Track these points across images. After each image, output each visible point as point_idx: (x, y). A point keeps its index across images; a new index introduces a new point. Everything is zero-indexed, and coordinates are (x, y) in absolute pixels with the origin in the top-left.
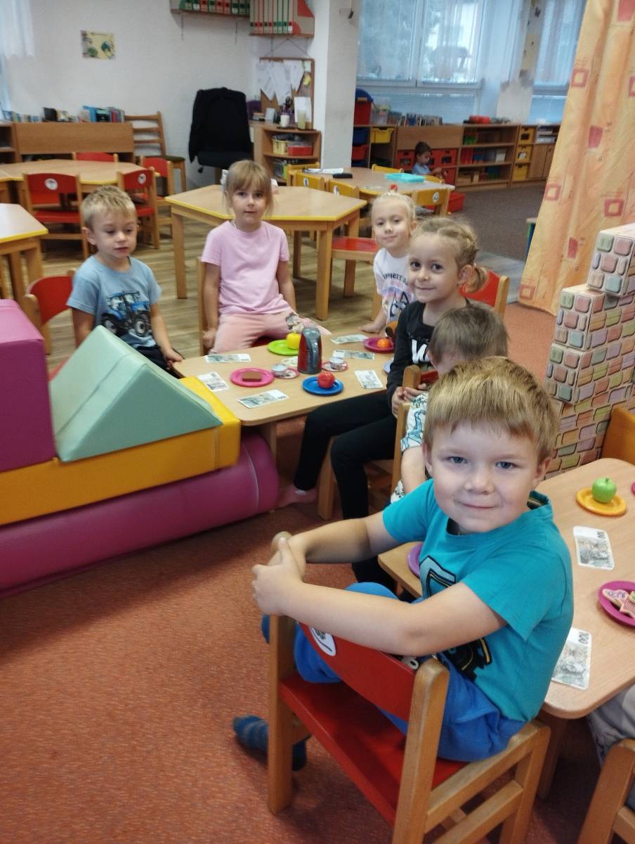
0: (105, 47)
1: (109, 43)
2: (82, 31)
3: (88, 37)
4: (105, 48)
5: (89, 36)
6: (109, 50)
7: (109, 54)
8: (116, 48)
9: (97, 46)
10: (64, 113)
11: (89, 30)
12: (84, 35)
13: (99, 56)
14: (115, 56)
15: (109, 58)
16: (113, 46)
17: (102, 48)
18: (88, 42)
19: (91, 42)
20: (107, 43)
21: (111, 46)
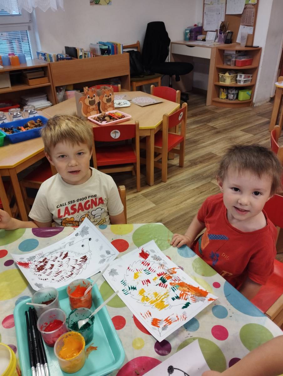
7: (107, 1)
10: (82, 50)
13: (101, 3)
14: (111, 2)
15: (108, 4)
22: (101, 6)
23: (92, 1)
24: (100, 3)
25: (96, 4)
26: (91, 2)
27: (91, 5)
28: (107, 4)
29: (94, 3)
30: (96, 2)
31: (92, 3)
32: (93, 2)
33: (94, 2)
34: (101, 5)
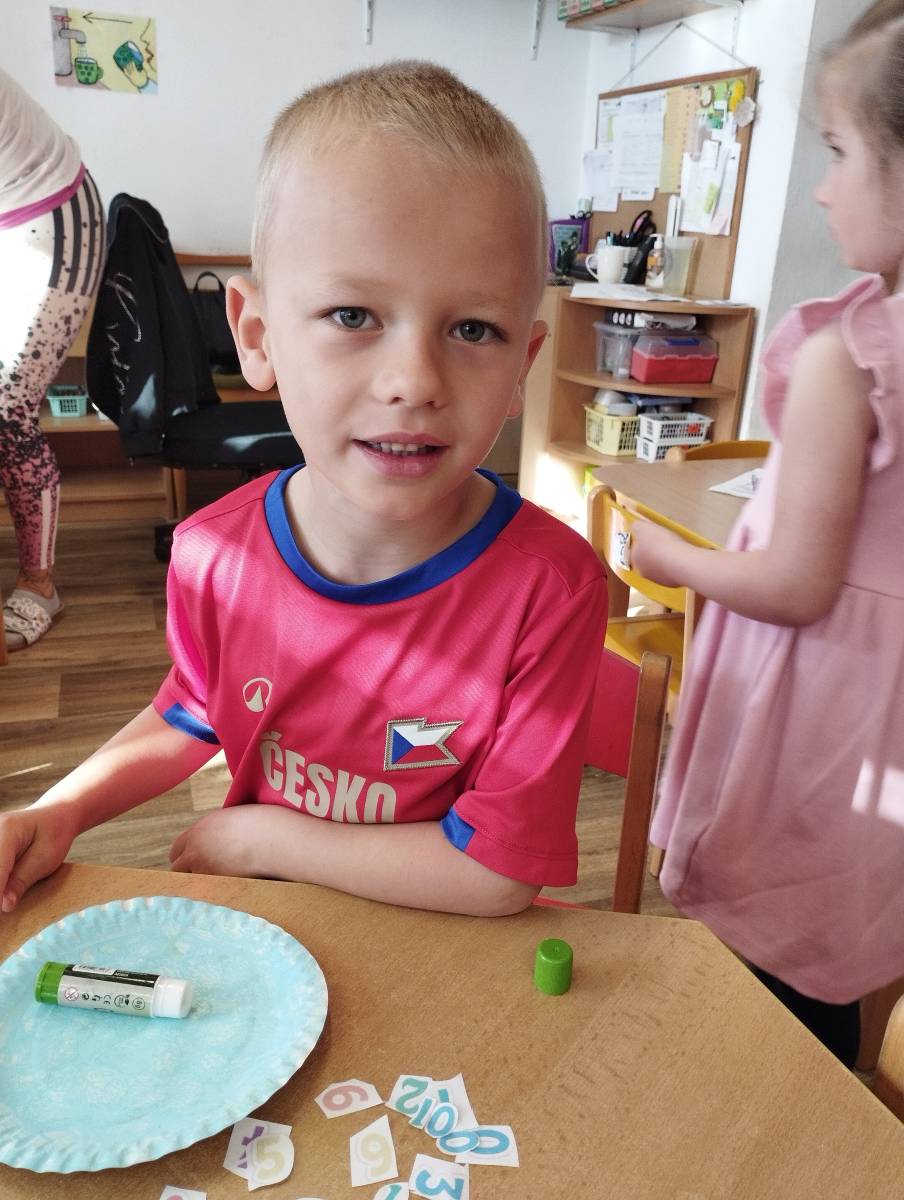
0: (125, 57)
1: (138, 47)
4: (127, 61)
6: (140, 68)
7: (139, 78)
8: (159, 61)
12: (62, 20)
13: (106, 83)
14: (156, 83)
15: (139, 88)
16: (152, 56)
17: (116, 59)
18: (73, 41)
19: (82, 43)
20: (131, 46)
21: (146, 56)
22: (104, 93)
23: (66, 71)
24: (101, 80)
25: (87, 83)
26: (57, 75)
27: (58, 83)
28: (136, 89)
29: (76, 80)
30: (82, 78)
31: (61, 78)
32: (70, 74)
33: (74, 75)
34: (108, 89)
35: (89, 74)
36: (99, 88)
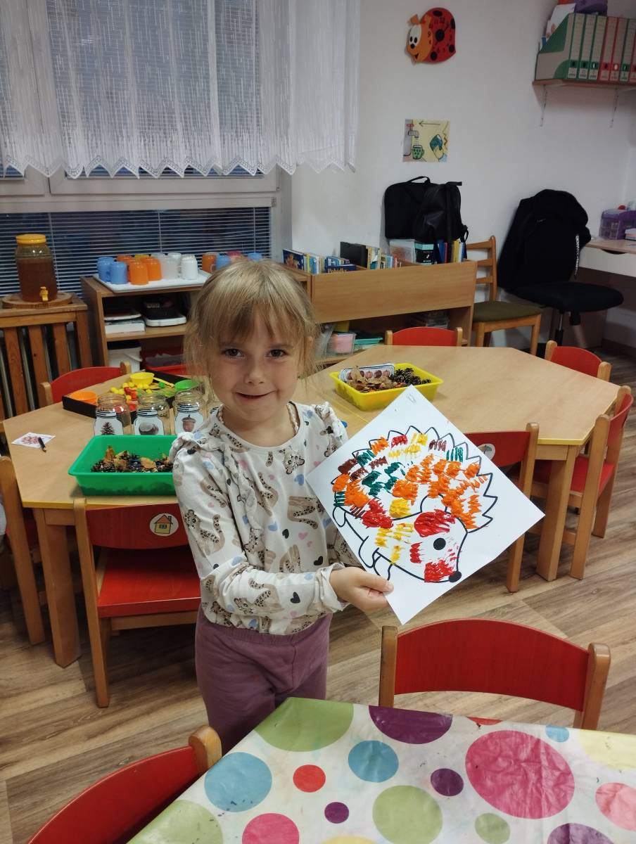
0: (436, 143)
1: (441, 137)
2: (407, 120)
3: (414, 129)
4: (435, 145)
5: (416, 127)
6: (441, 148)
7: (439, 153)
8: (449, 144)
9: (424, 141)
10: (376, 250)
11: (416, 117)
12: (410, 126)
13: (425, 158)
14: (446, 156)
15: (439, 159)
16: (447, 141)
17: (431, 144)
18: (413, 137)
19: (417, 137)
20: (438, 137)
21: (444, 141)
22: (424, 163)
23: (408, 154)
24: (423, 156)
25: (416, 158)
26: (405, 155)
27: (404, 161)
28: (437, 160)
29: (412, 158)
30: (415, 156)
31: (407, 157)
32: (410, 154)
33: (412, 155)
34: (425, 161)
35: (418, 154)
36: (422, 161)
